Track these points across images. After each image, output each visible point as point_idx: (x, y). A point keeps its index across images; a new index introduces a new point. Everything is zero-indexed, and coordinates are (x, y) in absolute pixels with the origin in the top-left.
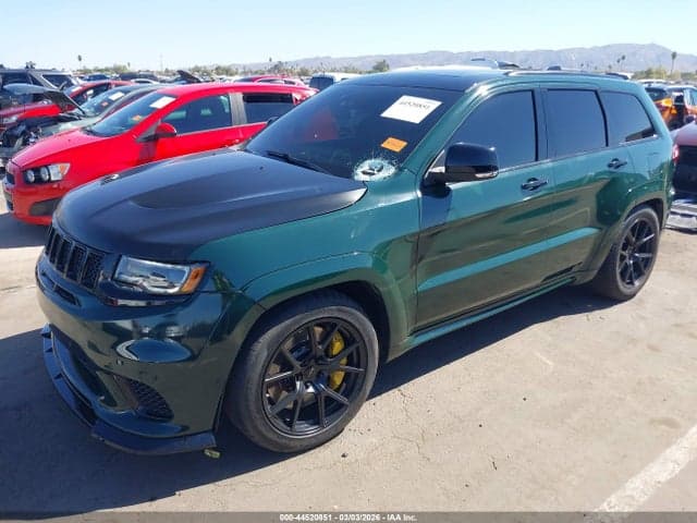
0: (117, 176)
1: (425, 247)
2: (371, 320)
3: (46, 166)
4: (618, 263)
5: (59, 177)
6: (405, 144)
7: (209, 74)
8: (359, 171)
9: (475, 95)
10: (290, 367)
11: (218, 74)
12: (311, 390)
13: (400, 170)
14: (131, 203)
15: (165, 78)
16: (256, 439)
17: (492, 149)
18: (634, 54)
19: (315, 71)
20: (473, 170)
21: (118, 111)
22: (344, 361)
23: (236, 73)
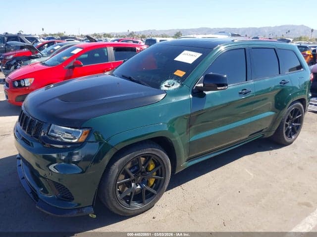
0: (52, 86)
1: (193, 121)
2: (168, 155)
3: (23, 80)
4: (284, 128)
5: (29, 85)
6: (184, 73)
7: (100, 37)
8: (163, 85)
9: (219, 50)
10: (129, 177)
11: (104, 37)
12: (139, 187)
13: (182, 85)
14: (57, 99)
15: (81, 38)
16: (113, 210)
17: (225, 76)
18: (294, 30)
19: (149, 36)
20: (216, 86)
21: (58, 54)
22: (155, 174)
23: (113, 37)
